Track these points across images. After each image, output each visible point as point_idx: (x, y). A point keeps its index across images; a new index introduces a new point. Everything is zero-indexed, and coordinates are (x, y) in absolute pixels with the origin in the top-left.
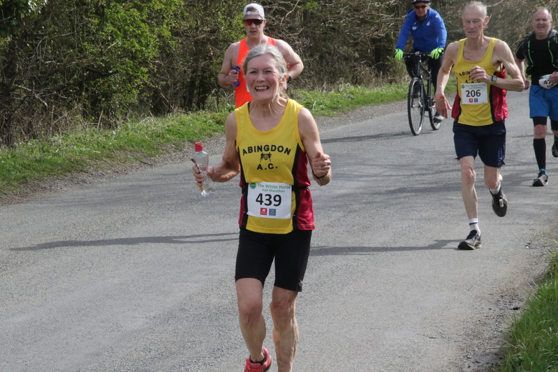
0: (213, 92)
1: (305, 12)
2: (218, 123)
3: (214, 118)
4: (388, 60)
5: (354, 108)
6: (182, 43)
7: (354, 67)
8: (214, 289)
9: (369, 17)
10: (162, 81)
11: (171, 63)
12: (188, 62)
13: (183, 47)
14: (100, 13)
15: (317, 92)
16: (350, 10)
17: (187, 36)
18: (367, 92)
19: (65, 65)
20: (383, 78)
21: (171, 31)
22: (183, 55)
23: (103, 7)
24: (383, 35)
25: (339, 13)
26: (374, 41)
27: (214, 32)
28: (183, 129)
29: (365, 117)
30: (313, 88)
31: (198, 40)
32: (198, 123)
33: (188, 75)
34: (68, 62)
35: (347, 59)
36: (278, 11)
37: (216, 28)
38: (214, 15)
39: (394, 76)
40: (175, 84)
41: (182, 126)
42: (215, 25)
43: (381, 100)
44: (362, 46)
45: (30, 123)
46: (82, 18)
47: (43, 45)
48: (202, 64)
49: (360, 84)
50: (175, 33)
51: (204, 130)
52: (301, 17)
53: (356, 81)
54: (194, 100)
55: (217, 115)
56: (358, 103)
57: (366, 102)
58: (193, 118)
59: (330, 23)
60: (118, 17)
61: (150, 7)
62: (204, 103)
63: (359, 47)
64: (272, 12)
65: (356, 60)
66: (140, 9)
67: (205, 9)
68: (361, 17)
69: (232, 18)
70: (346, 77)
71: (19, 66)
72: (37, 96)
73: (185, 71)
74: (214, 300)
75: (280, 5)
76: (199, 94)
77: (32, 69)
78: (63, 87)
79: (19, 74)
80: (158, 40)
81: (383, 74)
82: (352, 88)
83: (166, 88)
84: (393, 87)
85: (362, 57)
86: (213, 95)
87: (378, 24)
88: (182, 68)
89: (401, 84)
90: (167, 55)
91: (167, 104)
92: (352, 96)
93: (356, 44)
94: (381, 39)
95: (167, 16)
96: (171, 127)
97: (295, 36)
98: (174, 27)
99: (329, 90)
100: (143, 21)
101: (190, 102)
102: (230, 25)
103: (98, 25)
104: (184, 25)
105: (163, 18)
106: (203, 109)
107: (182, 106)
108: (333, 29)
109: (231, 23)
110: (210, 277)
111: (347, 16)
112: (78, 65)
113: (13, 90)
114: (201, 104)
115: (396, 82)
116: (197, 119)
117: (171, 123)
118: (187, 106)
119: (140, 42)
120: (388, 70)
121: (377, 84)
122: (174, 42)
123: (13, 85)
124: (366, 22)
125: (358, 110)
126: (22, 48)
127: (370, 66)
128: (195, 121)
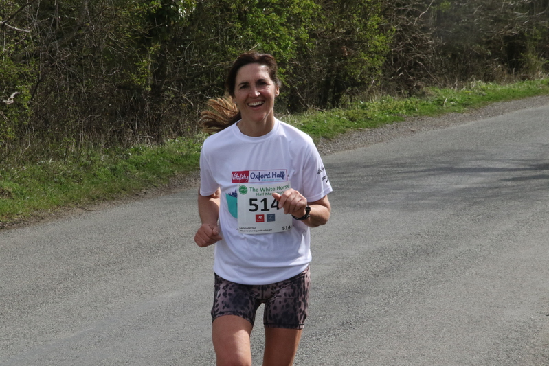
0: (347, 90)
1: (439, 12)
2: (352, 119)
3: (347, 115)
4: (521, 57)
5: (485, 104)
6: (318, 44)
7: (487, 64)
8: (345, 271)
9: (503, 15)
10: (299, 80)
11: (308, 63)
12: (324, 62)
13: (319, 49)
14: (242, 18)
15: (449, 89)
16: (484, 9)
17: (323, 38)
18: (499, 88)
19: (210, 67)
20: (516, 74)
21: (308, 33)
22: (319, 56)
23: (245, 12)
24: (516, 33)
25: (473, 12)
26: (507, 38)
27: (350, 34)
28: (318, 126)
29: (495, 113)
30: (445, 86)
31: (334, 41)
32: (332, 120)
33: (324, 74)
34: (213, 64)
35: (479, 57)
36: (412, 12)
37: (351, 29)
38: (350, 18)
39: (527, 73)
40: (311, 84)
41: (317, 123)
42: (351, 27)
43: (513, 96)
44: (494, 44)
45: (178, 121)
46: (226, 23)
47: (190, 49)
48: (337, 64)
49: (492, 81)
50: (312, 35)
51: (338, 126)
52: (434, 17)
53: (488, 78)
54: (329, 99)
55: (350, 112)
56: (490, 99)
57: (498, 98)
58: (328, 115)
59: (463, 22)
60: (258, 21)
61: (288, 11)
62: (338, 101)
63: (492, 46)
64: (406, 12)
65: (489, 57)
66: (279, 13)
67: (341, 12)
68: (494, 16)
69: (368, 20)
70: (478, 75)
71: (168, 69)
72: (184, 96)
73: (321, 71)
74: (344, 281)
75: (414, 6)
76: (334, 92)
77: (180, 72)
78: (207, 88)
79: (168, 76)
80: (295, 42)
81: (515, 71)
82: (484, 85)
83: (302, 87)
84: (526, 84)
85: (495, 54)
86: (348, 94)
87: (512, 22)
88: (318, 69)
89: (534, 80)
90: (305, 56)
91: (303, 102)
92: (484, 93)
93: (488, 42)
94: (515, 37)
95: (305, 19)
96: (306, 124)
97: (428, 35)
98: (311, 30)
99: (460, 87)
100: (282, 24)
101: (325, 100)
102: (365, 26)
103: (241, 29)
104: (321, 27)
105: (301, 21)
106: (338, 107)
107: (317, 105)
108: (466, 28)
109: (365, 24)
110: (340, 260)
111: (481, 15)
112: (221, 67)
113: (163, 91)
114: (336, 102)
115: (529, 79)
116: (331, 117)
117: (306, 120)
118: (322, 104)
119: (279, 45)
120: (521, 67)
121: (510, 80)
122: (310, 43)
123: (163, 86)
124: (500, 20)
125: (489, 106)
126: (171, 52)
127: (503, 63)
128: (329, 118)
